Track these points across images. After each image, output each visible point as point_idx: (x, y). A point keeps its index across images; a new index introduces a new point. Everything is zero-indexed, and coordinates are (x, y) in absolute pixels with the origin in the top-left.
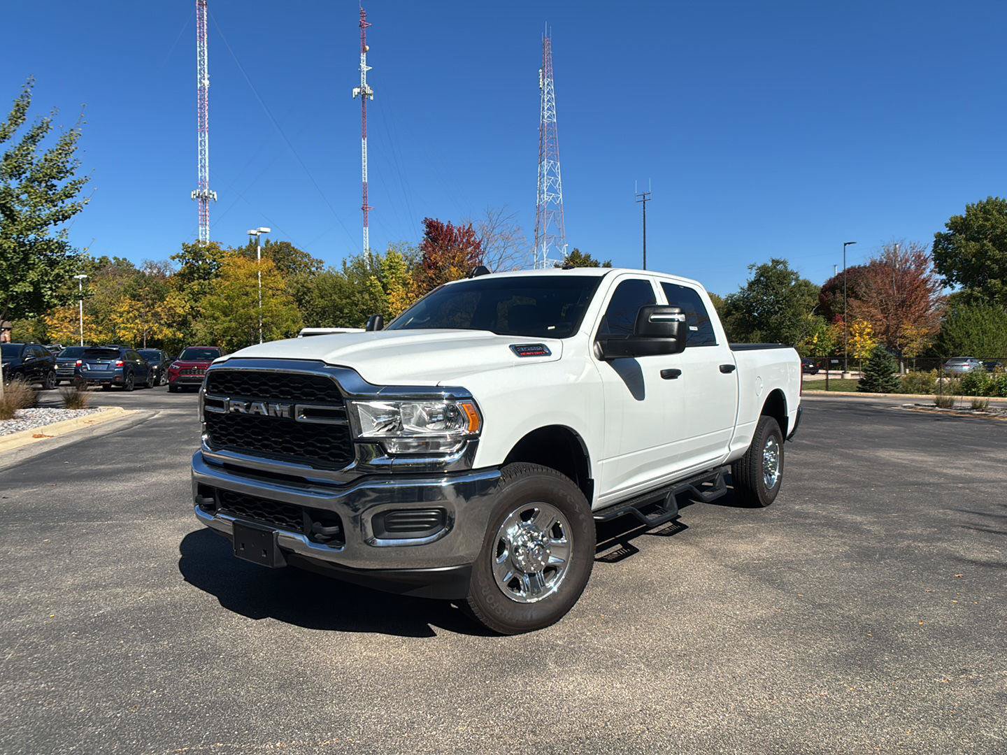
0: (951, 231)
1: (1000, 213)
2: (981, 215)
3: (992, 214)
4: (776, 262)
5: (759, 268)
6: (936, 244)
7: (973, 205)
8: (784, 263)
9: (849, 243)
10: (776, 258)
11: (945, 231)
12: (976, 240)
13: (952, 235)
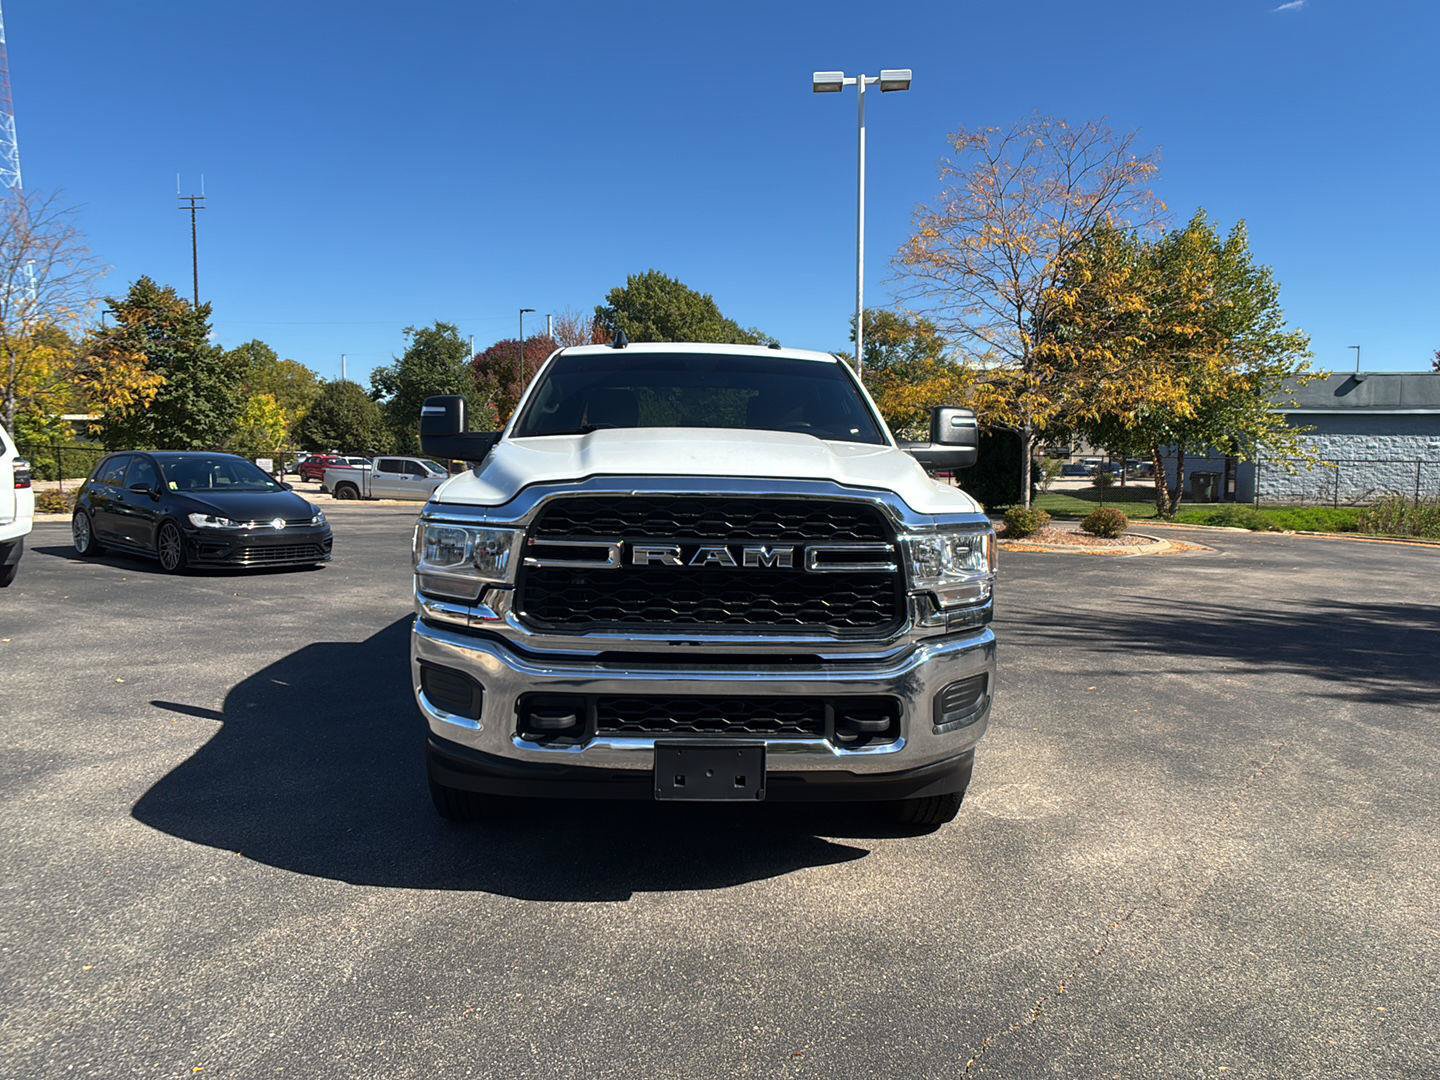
0: (612, 307)
1: (662, 291)
2: (643, 290)
3: (654, 291)
4: (441, 327)
5: (421, 334)
6: (598, 319)
7: (635, 277)
8: (453, 329)
9: (527, 311)
10: (443, 321)
11: (606, 305)
12: (640, 320)
13: (614, 311)
